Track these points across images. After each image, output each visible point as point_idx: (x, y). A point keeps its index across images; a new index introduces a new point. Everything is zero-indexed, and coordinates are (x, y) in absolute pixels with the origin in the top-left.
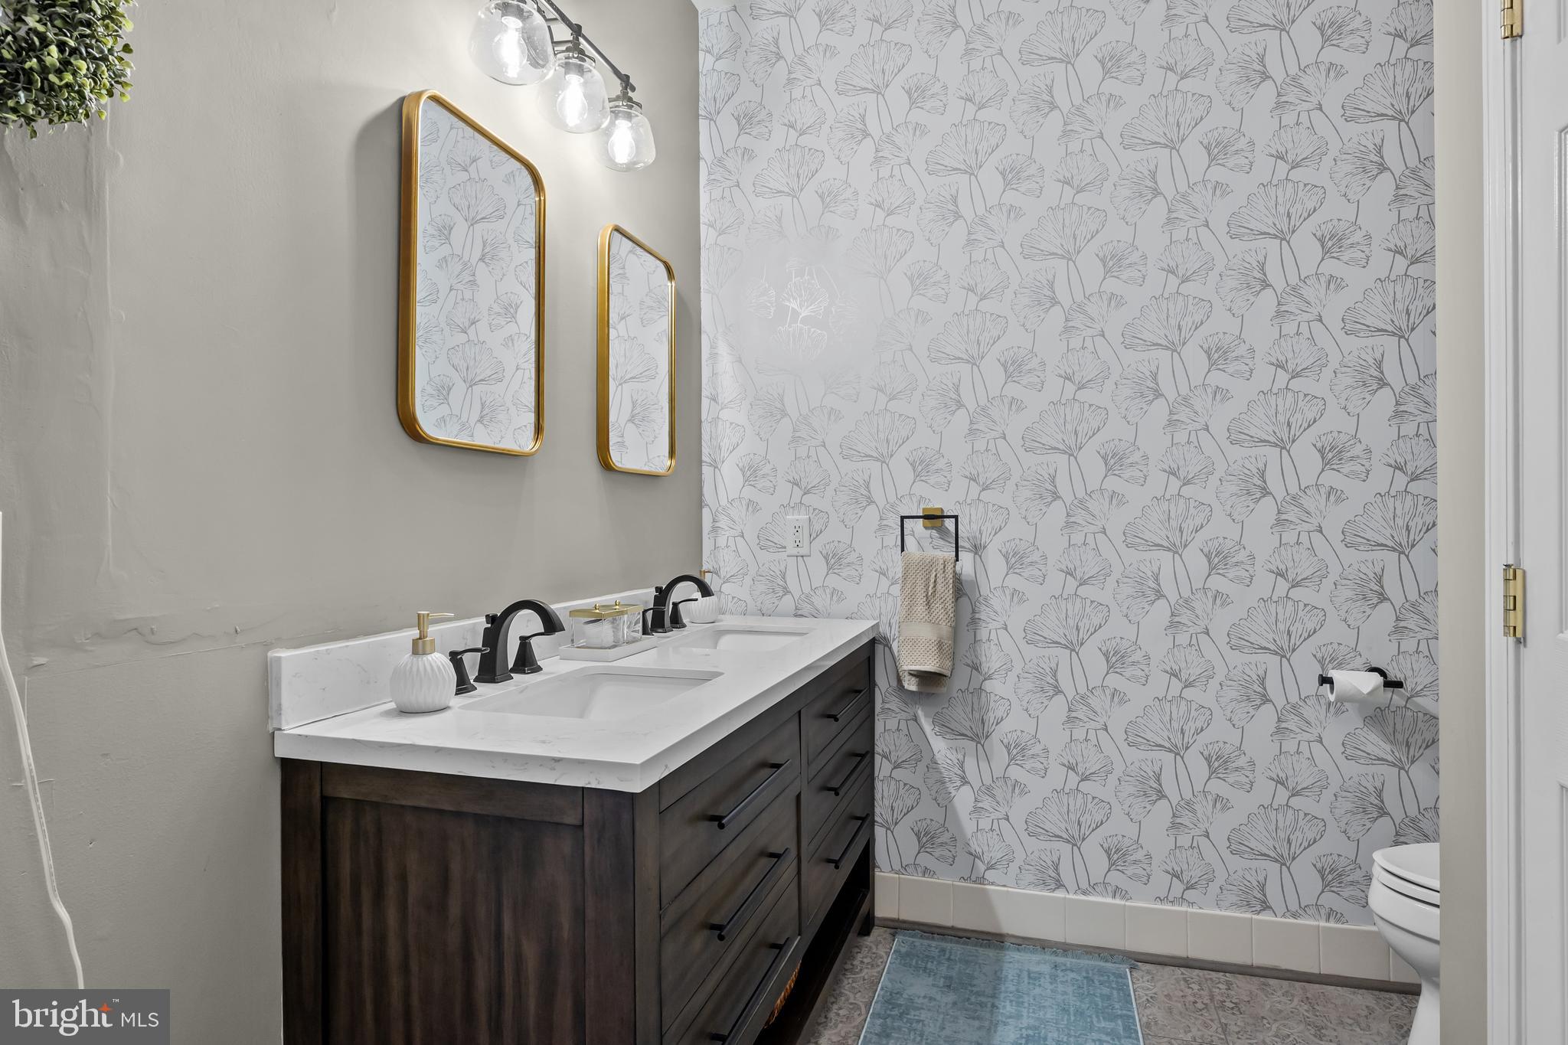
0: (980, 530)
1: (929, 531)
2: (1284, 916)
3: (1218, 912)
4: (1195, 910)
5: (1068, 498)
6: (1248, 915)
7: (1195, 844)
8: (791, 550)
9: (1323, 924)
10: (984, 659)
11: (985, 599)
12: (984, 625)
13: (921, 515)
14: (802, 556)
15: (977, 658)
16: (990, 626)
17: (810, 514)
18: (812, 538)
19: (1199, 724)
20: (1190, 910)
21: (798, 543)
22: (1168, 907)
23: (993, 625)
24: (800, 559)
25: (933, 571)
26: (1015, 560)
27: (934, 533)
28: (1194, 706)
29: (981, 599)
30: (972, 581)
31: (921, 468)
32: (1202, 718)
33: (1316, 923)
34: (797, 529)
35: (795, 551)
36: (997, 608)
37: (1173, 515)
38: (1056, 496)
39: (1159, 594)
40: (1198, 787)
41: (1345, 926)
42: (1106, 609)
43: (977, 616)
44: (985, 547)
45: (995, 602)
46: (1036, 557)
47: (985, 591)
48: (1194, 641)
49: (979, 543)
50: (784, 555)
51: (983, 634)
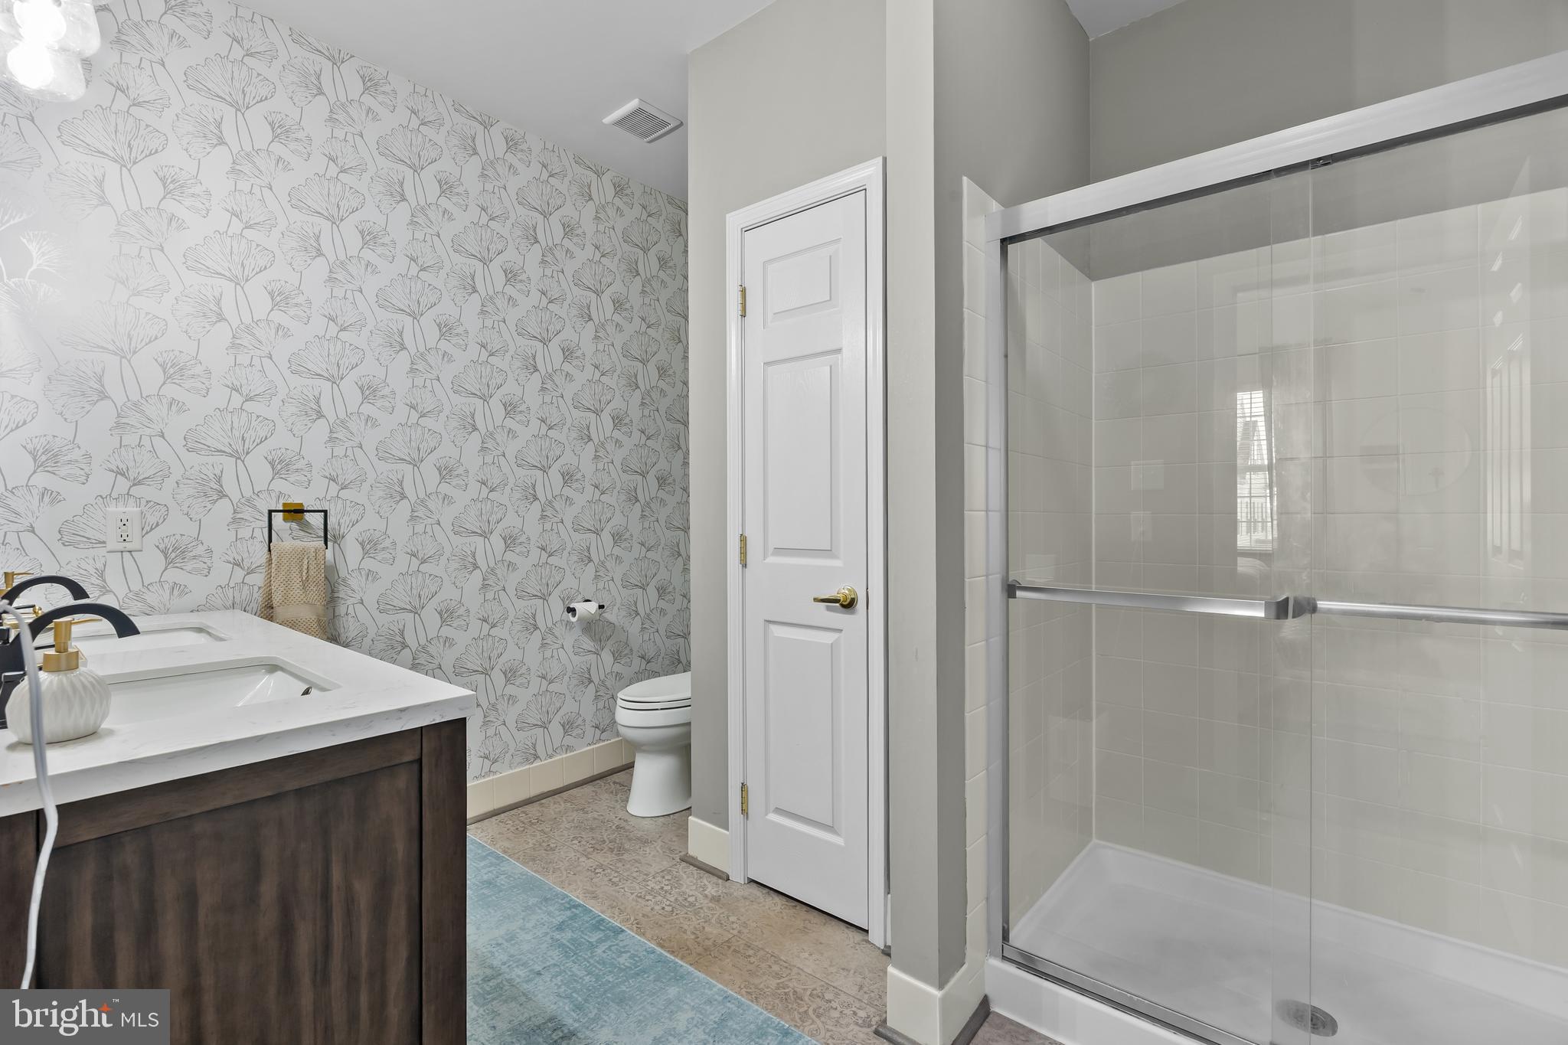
0: (339, 523)
1: (289, 524)
2: (546, 759)
3: (511, 772)
4: (498, 776)
5: (413, 498)
6: (527, 767)
7: (497, 732)
8: (114, 544)
9: (564, 756)
10: (342, 630)
11: (344, 580)
12: (343, 602)
13: (281, 509)
14: (130, 552)
15: (335, 629)
16: (348, 602)
17: (142, 507)
18: (144, 532)
19: (499, 651)
20: (495, 777)
21: (124, 537)
22: (483, 780)
23: (350, 601)
24: (126, 555)
25: (305, 559)
26: (369, 547)
27: (294, 525)
28: (497, 639)
29: (340, 580)
30: (332, 566)
31: (280, 467)
32: (501, 646)
33: (561, 757)
34: (124, 522)
35: (121, 546)
36: (355, 587)
37: (484, 512)
38: (403, 496)
39: (476, 567)
40: (499, 693)
41: (575, 752)
42: (440, 580)
43: (336, 595)
44: (343, 537)
45: (353, 582)
46: (387, 543)
47: (343, 573)
48: (497, 597)
49: (338, 533)
50: (102, 551)
51: (341, 610)
